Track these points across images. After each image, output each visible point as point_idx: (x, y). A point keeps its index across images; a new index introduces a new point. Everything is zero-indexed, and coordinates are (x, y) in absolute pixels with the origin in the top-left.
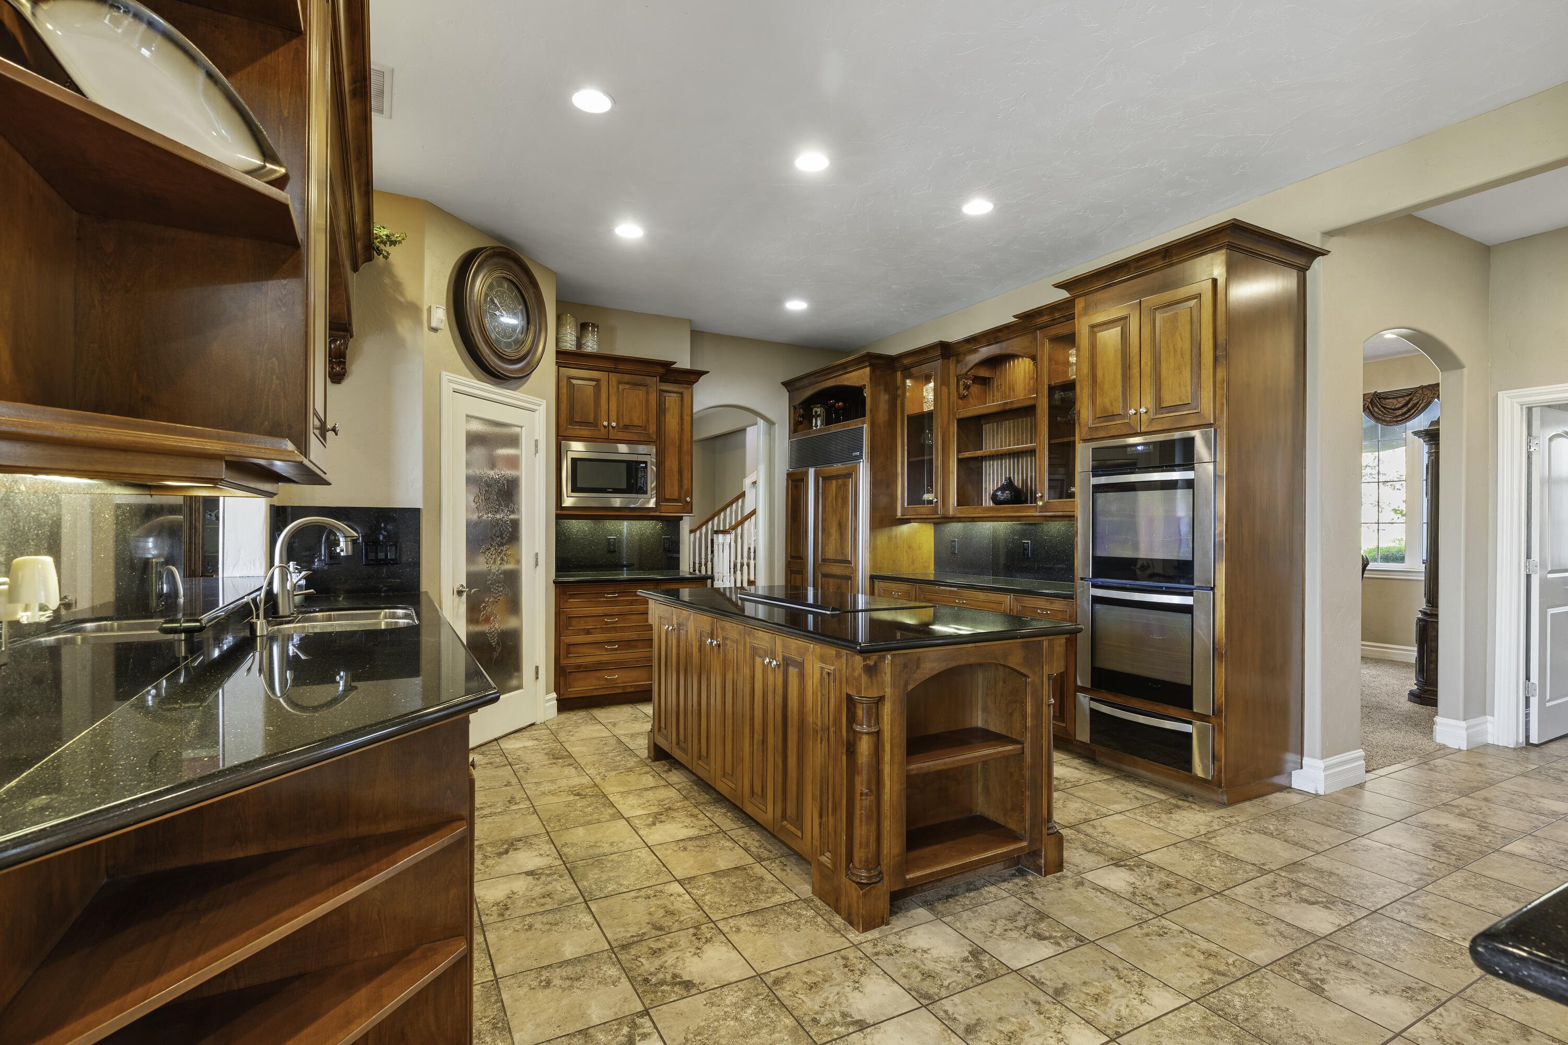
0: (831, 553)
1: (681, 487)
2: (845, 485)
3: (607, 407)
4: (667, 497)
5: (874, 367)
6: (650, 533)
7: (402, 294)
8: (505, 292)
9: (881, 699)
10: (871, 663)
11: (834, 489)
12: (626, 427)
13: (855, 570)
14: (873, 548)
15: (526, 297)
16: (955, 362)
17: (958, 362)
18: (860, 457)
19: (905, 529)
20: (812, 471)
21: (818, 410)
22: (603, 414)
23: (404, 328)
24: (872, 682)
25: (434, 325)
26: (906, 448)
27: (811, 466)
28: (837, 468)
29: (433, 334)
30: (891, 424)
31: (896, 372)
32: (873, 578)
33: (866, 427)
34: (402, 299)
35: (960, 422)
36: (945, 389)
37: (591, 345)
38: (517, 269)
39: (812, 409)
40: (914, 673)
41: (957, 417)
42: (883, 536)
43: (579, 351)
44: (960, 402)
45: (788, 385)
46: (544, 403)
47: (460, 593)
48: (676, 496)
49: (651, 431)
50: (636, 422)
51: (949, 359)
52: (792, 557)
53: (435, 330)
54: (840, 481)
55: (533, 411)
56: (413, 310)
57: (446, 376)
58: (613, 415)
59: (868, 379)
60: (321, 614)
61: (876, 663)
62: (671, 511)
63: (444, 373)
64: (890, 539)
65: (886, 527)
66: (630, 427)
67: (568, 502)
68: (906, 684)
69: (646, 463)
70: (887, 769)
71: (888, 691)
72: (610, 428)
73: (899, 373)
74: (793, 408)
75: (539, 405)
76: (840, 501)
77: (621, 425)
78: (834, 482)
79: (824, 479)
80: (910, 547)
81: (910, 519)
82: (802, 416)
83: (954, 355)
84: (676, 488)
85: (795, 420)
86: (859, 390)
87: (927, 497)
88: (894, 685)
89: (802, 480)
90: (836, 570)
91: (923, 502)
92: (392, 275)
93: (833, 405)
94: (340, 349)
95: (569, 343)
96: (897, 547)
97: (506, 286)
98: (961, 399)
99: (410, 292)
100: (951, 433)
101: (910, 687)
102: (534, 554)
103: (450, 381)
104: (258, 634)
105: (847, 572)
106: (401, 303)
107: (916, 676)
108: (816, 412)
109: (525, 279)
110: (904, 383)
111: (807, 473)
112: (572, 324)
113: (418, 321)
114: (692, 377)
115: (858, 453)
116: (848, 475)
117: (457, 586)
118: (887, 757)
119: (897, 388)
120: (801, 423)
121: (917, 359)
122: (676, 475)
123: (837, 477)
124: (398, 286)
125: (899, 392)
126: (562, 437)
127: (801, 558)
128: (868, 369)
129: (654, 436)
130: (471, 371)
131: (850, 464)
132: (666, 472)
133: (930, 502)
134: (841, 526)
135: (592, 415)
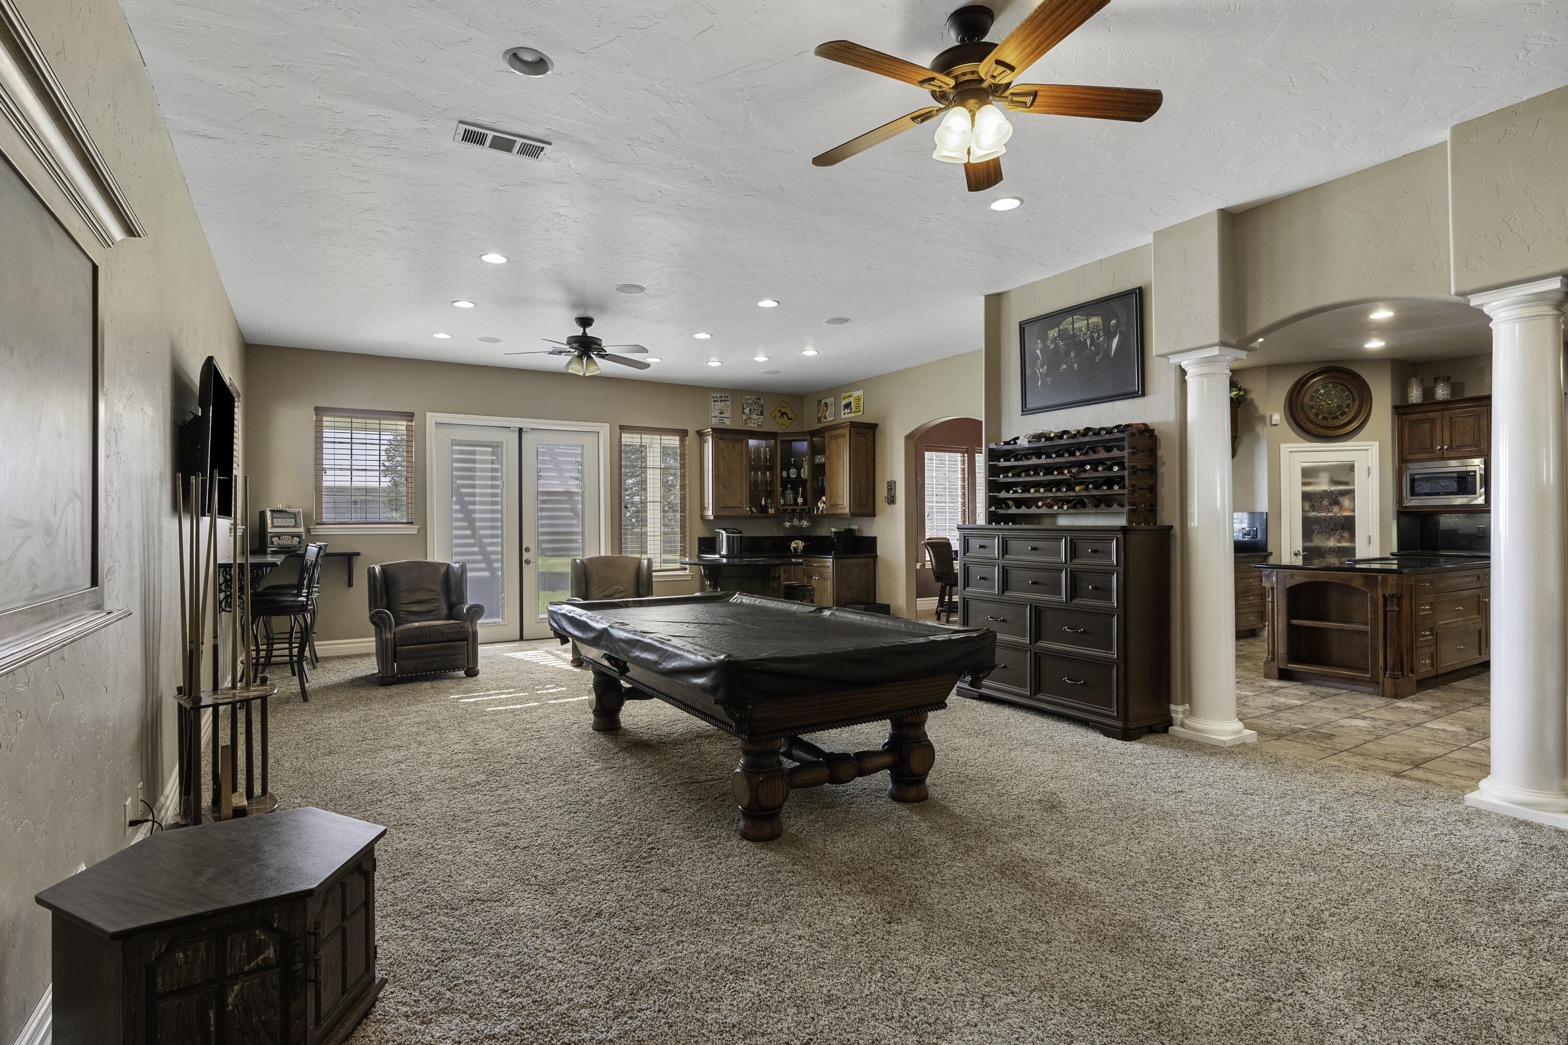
3: (1441, 436)
8: (1331, 391)
12: (1458, 447)
15: (1350, 387)
22: (1438, 441)
23: (1259, 429)
25: (1275, 423)
29: (1274, 427)
37: (1442, 392)
38: (1340, 374)
43: (1428, 401)
46: (1376, 444)
47: (1296, 554)
49: (1482, 447)
50: (1469, 442)
53: (1276, 425)
55: (1366, 450)
56: (1263, 418)
57: (1283, 446)
58: (1447, 440)
61: (1269, 574)
66: (1461, 447)
67: (1407, 503)
68: (1286, 584)
69: (1475, 472)
72: (1444, 450)
75: (1372, 446)
77: (1454, 446)
95: (1413, 398)
97: (1332, 386)
101: (1288, 586)
102: (1367, 536)
103: (1286, 448)
109: (1348, 377)
112: (1417, 383)
113: (1265, 423)
117: (1294, 551)
124: (1256, 409)
126: (1404, 462)
129: (1486, 451)
130: (1304, 439)
135: (1428, 443)
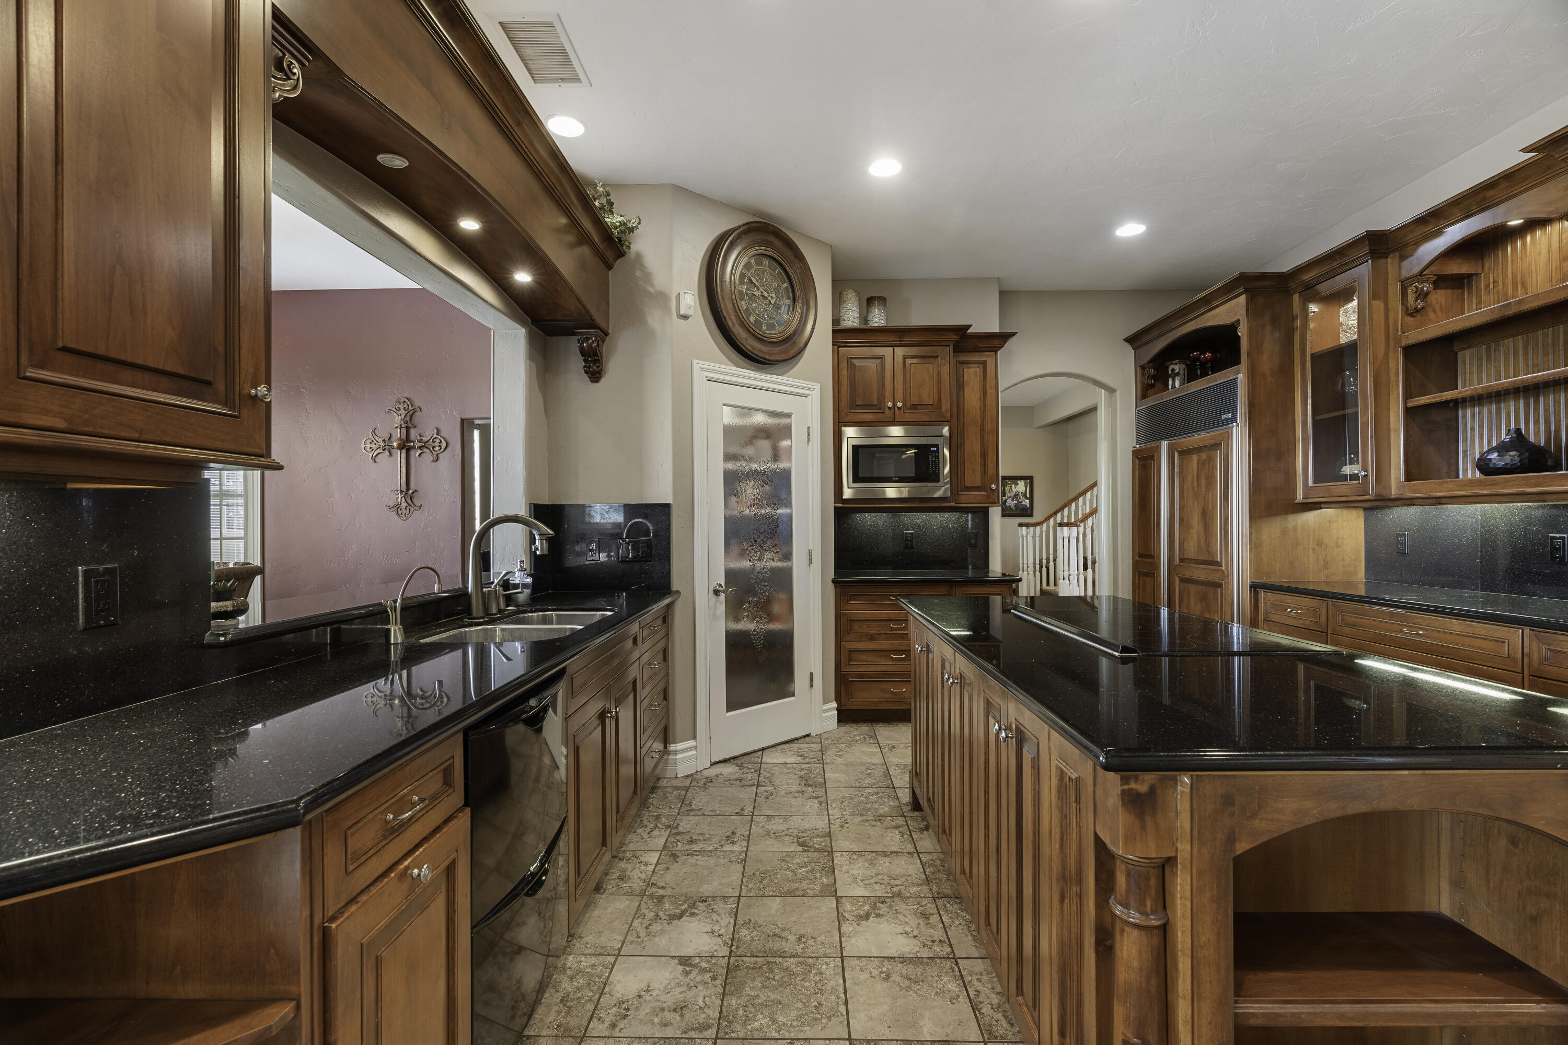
0: (1192, 551)
1: (984, 472)
2: (1211, 460)
3: (891, 387)
4: (968, 484)
5: (1252, 295)
6: (953, 527)
7: (652, 285)
8: (765, 270)
9: (1166, 865)
10: (1143, 788)
11: (1195, 466)
12: (914, 406)
13: (1227, 575)
14: (1256, 546)
15: (790, 273)
16: (1397, 260)
17: (1403, 258)
18: (1234, 419)
19: (1311, 517)
20: (1164, 445)
21: (1177, 367)
22: (888, 394)
23: (654, 318)
24: (1143, 827)
25: (682, 312)
26: (1310, 401)
27: (1163, 439)
28: (1200, 438)
29: (682, 321)
30: (1285, 371)
31: (1291, 295)
32: (1255, 588)
33: (1241, 379)
34: (651, 290)
35: (1410, 352)
36: (1379, 305)
37: (878, 319)
38: (777, 243)
39: (1168, 367)
40: (1253, 816)
41: (1404, 343)
42: (1273, 528)
43: (863, 327)
44: (1410, 320)
45: (1133, 340)
46: (818, 387)
47: (716, 592)
48: (978, 483)
49: (944, 409)
50: (927, 400)
51: (1387, 257)
52: (1141, 556)
53: (685, 317)
54: (1203, 455)
55: (805, 396)
56: (662, 297)
57: (697, 364)
58: (899, 394)
59: (1244, 311)
60: (535, 614)
61: (1152, 790)
62: (973, 501)
63: (695, 361)
64: (1284, 532)
65: (1276, 515)
66: (919, 407)
67: (847, 493)
68: (1231, 840)
69: (937, 446)
70: (1182, 1010)
71: (1184, 849)
72: (896, 409)
73: (1296, 298)
74: (1142, 368)
75: (812, 390)
76: (1203, 481)
77: (909, 404)
78: (1195, 458)
79: (1181, 453)
80: (1320, 544)
81: (1320, 503)
82: (1153, 377)
83: (1394, 251)
84: (978, 474)
85: (1143, 383)
86: (1231, 329)
87: (1348, 469)
88: (1197, 836)
89: (1152, 457)
90: (1199, 573)
91: (1344, 477)
92: (642, 267)
93: (1197, 359)
94: (592, 347)
95: (851, 318)
96: (1297, 544)
97: (767, 263)
98: (1411, 315)
99: (660, 281)
100: (1393, 370)
101: (1242, 847)
102: (807, 551)
103: (702, 369)
104: (392, 642)
105: (1215, 578)
106: (651, 293)
107: (1257, 823)
108: (1173, 370)
109: (789, 253)
110: (1305, 309)
111: (1158, 448)
112: (853, 300)
113: (667, 309)
114: (996, 342)
115: (1229, 415)
116: (1216, 446)
117: (714, 584)
118: (1183, 984)
119: (1294, 318)
120: (1152, 386)
121: (1326, 268)
122: (979, 460)
123: (1199, 450)
124: (648, 276)
125: (1298, 323)
126: (840, 423)
127: (1152, 557)
128: (1244, 297)
129: (948, 415)
130: (728, 358)
131: (1217, 432)
132: (966, 455)
133: (1354, 477)
134: (1206, 516)
135: (875, 396)
